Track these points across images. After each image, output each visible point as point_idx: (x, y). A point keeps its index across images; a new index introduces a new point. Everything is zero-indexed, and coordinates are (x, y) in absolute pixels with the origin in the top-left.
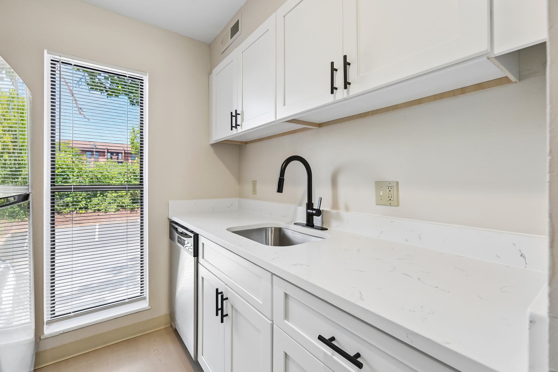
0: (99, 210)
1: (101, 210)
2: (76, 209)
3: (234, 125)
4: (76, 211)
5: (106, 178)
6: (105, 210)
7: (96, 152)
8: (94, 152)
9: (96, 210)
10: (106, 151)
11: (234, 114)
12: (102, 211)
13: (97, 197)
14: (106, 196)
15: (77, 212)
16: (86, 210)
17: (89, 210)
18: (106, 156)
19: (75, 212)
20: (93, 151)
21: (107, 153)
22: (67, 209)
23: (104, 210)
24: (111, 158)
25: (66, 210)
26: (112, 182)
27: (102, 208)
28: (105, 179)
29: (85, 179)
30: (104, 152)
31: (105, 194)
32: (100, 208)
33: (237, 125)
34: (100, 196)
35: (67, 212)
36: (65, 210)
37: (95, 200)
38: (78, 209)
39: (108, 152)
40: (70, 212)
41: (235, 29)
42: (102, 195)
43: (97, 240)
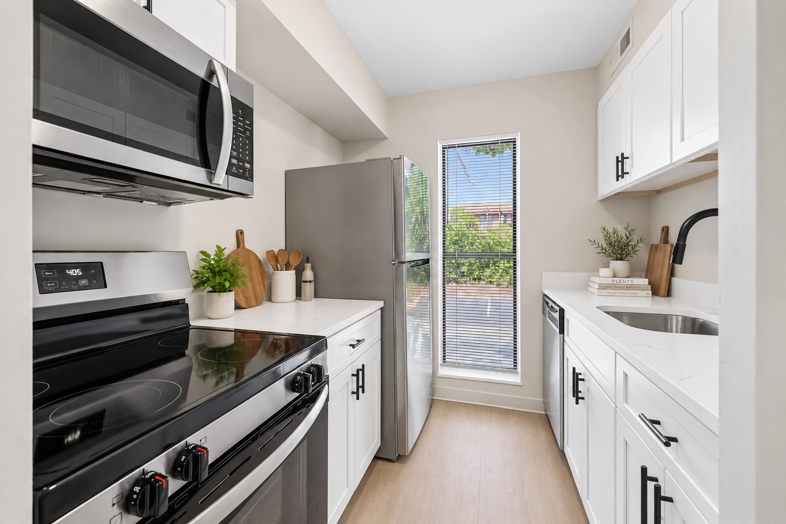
0: (491, 282)
2: (470, 279)
3: (620, 174)
5: (497, 245)
6: (498, 283)
7: (489, 215)
8: (487, 216)
9: (489, 283)
11: (620, 159)
12: (494, 283)
13: (489, 267)
14: (498, 266)
16: (479, 281)
17: (482, 282)
18: (499, 219)
19: (470, 282)
20: (485, 215)
21: (501, 215)
22: (463, 279)
23: (496, 283)
24: (505, 221)
26: (504, 250)
27: (494, 280)
28: (497, 247)
29: (478, 247)
30: (498, 214)
31: (497, 264)
32: (492, 280)
33: (623, 173)
34: (492, 266)
35: (462, 282)
36: (461, 280)
37: (488, 271)
38: (472, 279)
40: (465, 282)
41: (626, 40)
42: (494, 266)
43: (488, 316)
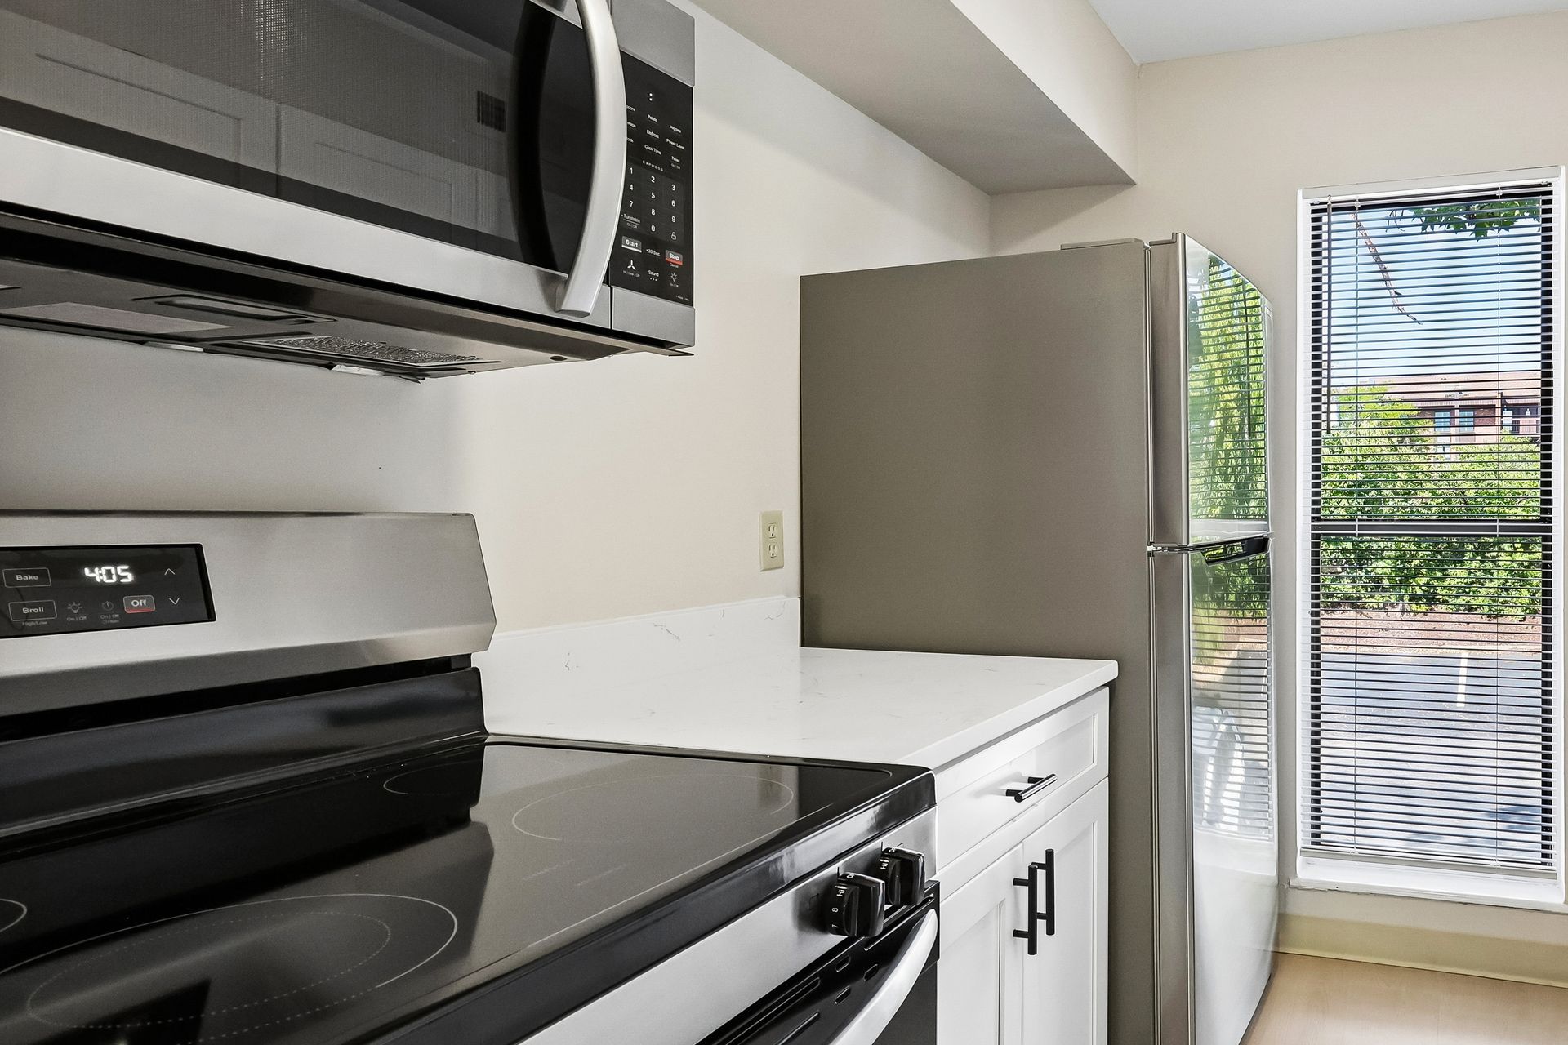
0: (1470, 609)
1: (1476, 609)
2: (1401, 597)
4: (1401, 605)
5: (1491, 497)
6: (1490, 610)
7: (1463, 409)
8: (1457, 412)
9: (1461, 608)
10: (1498, 403)
12: (1479, 611)
13: (1462, 562)
14: (1494, 560)
15: (1403, 607)
16: (1430, 605)
17: (1439, 607)
18: (1498, 421)
19: (1400, 607)
20: (1451, 409)
21: (1503, 410)
22: (1377, 597)
23: (1486, 609)
24: (1516, 427)
25: (1373, 600)
26: (1511, 512)
27: (1479, 601)
28: (1490, 503)
29: (1429, 502)
30: (1493, 407)
31: (1488, 555)
32: (1472, 601)
34: (1472, 559)
35: (1376, 606)
36: (1370, 600)
37: (1458, 575)
38: (1406, 599)
39: (1505, 407)
40: (1384, 607)
42: (1479, 558)
